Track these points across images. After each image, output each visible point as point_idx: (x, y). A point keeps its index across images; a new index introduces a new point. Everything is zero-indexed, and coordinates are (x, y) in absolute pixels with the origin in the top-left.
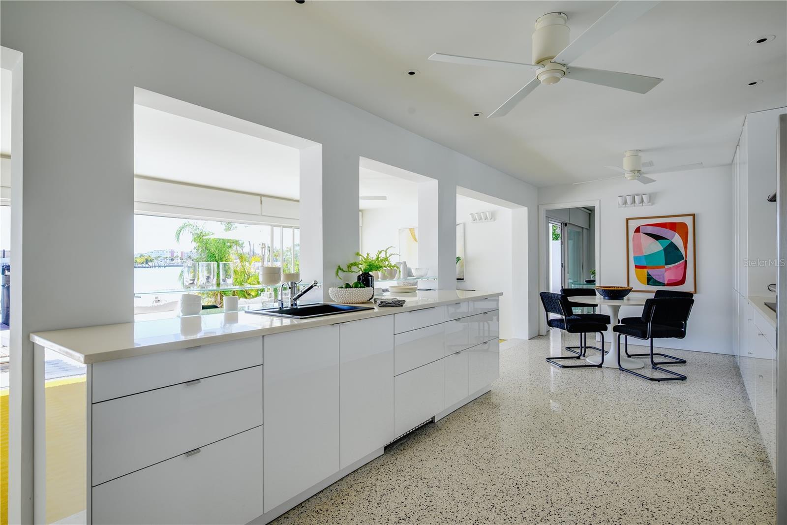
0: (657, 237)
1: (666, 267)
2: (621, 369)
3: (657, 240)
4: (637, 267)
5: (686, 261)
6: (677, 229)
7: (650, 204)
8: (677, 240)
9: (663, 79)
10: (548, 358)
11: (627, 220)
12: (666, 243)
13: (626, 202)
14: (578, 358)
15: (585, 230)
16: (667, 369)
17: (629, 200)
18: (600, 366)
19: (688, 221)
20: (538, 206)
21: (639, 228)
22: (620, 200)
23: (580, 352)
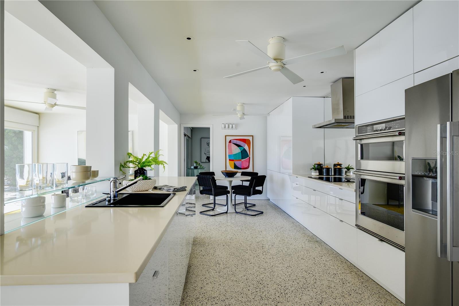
0: (238, 146)
1: (242, 160)
2: (236, 212)
3: (238, 147)
4: (230, 160)
5: (250, 157)
6: (246, 143)
7: (235, 129)
8: (246, 147)
9: (304, 80)
10: (200, 212)
11: (226, 136)
12: (242, 148)
13: (225, 127)
14: (213, 210)
15: (190, 138)
16: (252, 209)
17: (227, 126)
18: (226, 213)
19: (250, 138)
20: (180, 125)
21: (231, 140)
22: (223, 126)
23: (213, 207)
